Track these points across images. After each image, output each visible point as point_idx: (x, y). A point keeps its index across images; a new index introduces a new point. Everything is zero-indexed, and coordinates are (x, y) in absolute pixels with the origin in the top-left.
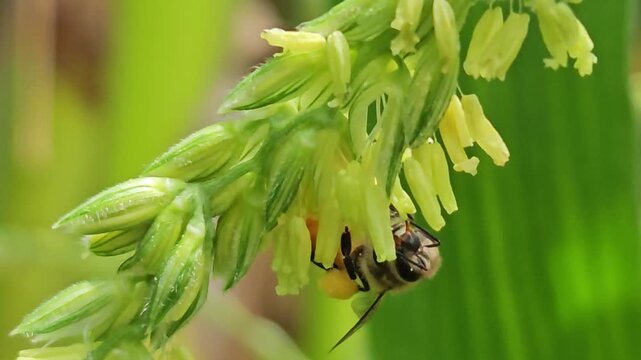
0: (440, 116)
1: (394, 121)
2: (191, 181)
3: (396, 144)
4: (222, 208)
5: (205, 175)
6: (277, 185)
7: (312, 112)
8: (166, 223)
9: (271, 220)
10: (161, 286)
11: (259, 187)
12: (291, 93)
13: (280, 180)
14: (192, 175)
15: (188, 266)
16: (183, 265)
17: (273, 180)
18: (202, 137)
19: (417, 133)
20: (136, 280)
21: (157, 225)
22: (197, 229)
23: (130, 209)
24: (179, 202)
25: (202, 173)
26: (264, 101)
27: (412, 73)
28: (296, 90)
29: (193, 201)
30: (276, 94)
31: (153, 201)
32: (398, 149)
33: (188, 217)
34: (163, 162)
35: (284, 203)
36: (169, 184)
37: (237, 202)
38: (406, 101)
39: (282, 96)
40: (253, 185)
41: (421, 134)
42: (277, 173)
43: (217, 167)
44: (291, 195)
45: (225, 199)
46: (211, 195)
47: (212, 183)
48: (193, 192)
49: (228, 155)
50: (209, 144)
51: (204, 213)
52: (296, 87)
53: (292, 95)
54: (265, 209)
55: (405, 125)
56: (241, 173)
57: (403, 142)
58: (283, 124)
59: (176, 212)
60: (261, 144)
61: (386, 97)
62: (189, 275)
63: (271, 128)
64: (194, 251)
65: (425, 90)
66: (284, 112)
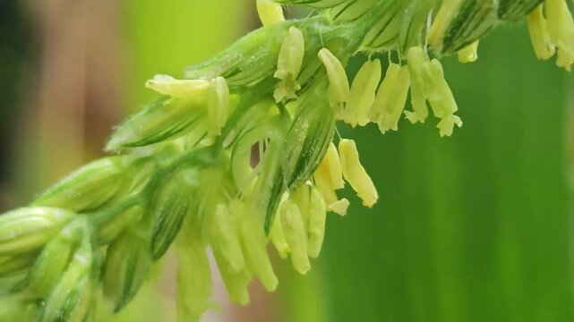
0: (317, 162)
1: (274, 163)
2: (81, 212)
3: (274, 185)
4: (110, 238)
5: (94, 206)
6: (161, 220)
7: (196, 152)
8: (53, 251)
9: (156, 251)
10: (48, 310)
11: (145, 220)
12: (176, 133)
13: (165, 216)
14: (81, 206)
15: (73, 294)
16: (69, 291)
17: (158, 214)
18: (92, 171)
19: (294, 177)
20: (26, 302)
21: (46, 253)
22: (84, 259)
23: (19, 237)
24: (67, 232)
25: (91, 204)
26: (150, 139)
27: (292, 117)
28: (181, 130)
29: (80, 232)
30: (162, 134)
31: (43, 230)
32: (276, 192)
33: (75, 246)
34: (54, 193)
35: (168, 236)
36: (59, 214)
37: (124, 233)
38: (285, 146)
39: (167, 136)
40: (140, 217)
41: (299, 178)
42: (161, 208)
43: (105, 200)
44: (175, 228)
45: (112, 230)
46: (99, 227)
47: (100, 215)
48: (82, 223)
49: (115, 189)
50: (97, 178)
51: (92, 242)
52: (180, 127)
53: (177, 135)
54: (150, 240)
55: (283, 168)
56: (127, 206)
57: (281, 184)
58: (168, 162)
59: (64, 241)
60: (147, 180)
61: (269, 140)
62: (74, 301)
63: (157, 166)
64: (80, 278)
65: (303, 137)
66: (170, 151)
